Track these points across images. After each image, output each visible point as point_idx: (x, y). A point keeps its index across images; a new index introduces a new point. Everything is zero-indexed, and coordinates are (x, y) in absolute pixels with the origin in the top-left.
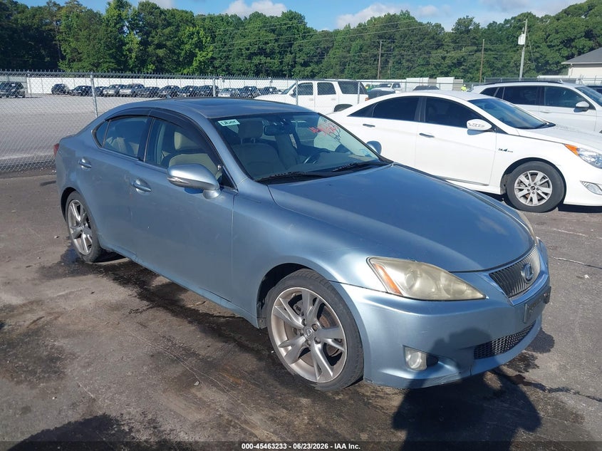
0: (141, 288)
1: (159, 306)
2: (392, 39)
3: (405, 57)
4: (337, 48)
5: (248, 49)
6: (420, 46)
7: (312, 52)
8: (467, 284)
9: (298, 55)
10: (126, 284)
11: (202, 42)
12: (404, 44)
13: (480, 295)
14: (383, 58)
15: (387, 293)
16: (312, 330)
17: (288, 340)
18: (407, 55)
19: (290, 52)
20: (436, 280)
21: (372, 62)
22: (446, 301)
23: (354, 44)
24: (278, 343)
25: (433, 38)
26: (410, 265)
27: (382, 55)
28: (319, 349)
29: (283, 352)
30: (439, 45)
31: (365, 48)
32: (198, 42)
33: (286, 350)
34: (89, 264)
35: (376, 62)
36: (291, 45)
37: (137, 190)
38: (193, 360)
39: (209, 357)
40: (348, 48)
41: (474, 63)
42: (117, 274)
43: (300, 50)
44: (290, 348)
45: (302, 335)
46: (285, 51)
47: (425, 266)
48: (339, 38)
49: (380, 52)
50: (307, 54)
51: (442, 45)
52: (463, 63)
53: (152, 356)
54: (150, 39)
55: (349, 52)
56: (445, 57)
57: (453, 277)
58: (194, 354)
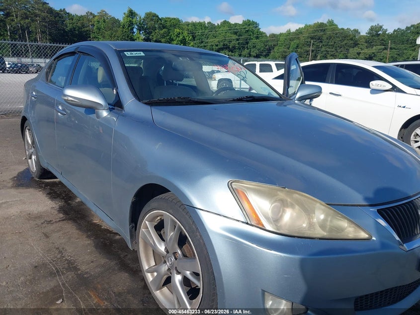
0: (66, 202)
1: (70, 219)
2: (320, 39)
3: (329, 52)
4: (280, 46)
5: (217, 46)
6: (341, 45)
7: (262, 49)
8: (348, 219)
9: (252, 50)
10: (55, 198)
11: (186, 39)
12: (329, 44)
13: (364, 235)
14: (313, 53)
15: (247, 223)
16: (173, 259)
17: (156, 265)
18: (331, 51)
19: (247, 48)
20: (309, 212)
21: (305, 56)
22: (320, 239)
23: (292, 43)
24: (146, 267)
25: (352, 39)
26: (279, 193)
27: (313, 51)
28: (179, 281)
29: (150, 277)
30: (356, 44)
31: (300, 46)
32: (183, 40)
33: (152, 275)
34: (35, 180)
35: (308, 56)
36: (247, 43)
37: (59, 114)
38: (70, 275)
39: (86, 273)
40: (288, 46)
41: (382, 58)
42: (52, 190)
43: (254, 47)
44: (155, 274)
45: (165, 262)
46: (244, 48)
47: (298, 195)
48: (282, 38)
49: (311, 48)
50: (258, 50)
51: (359, 44)
52: (374, 58)
53: (36, 267)
54: (151, 37)
55: (288, 48)
56: (360, 53)
57: (331, 211)
58: (76, 269)
